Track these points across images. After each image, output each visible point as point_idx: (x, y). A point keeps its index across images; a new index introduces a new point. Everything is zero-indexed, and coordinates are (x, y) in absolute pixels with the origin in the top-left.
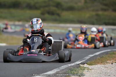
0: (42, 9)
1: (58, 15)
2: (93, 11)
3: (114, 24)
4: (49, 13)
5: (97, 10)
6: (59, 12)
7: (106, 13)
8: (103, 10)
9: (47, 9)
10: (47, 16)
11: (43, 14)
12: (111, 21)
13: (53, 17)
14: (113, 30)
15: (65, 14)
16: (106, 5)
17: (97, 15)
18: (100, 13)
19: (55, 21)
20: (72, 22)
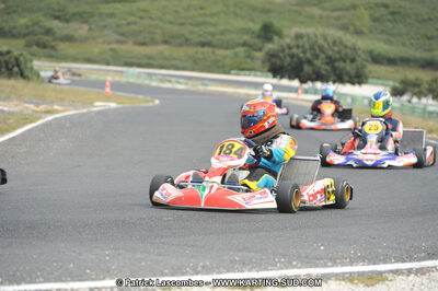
0: (27, 38)
1: (53, 48)
2: (104, 42)
3: (140, 65)
4: (38, 44)
5: (109, 43)
6: (53, 44)
7: (124, 47)
8: (118, 42)
9: (36, 38)
10: (35, 48)
11: (28, 45)
12: (134, 61)
13: (46, 51)
14: (149, 74)
15: (63, 47)
16: (122, 35)
17: (112, 50)
18: (114, 46)
19: (50, 57)
20: (75, 59)
